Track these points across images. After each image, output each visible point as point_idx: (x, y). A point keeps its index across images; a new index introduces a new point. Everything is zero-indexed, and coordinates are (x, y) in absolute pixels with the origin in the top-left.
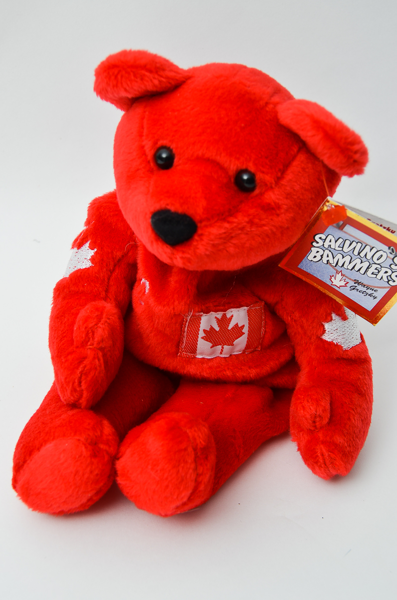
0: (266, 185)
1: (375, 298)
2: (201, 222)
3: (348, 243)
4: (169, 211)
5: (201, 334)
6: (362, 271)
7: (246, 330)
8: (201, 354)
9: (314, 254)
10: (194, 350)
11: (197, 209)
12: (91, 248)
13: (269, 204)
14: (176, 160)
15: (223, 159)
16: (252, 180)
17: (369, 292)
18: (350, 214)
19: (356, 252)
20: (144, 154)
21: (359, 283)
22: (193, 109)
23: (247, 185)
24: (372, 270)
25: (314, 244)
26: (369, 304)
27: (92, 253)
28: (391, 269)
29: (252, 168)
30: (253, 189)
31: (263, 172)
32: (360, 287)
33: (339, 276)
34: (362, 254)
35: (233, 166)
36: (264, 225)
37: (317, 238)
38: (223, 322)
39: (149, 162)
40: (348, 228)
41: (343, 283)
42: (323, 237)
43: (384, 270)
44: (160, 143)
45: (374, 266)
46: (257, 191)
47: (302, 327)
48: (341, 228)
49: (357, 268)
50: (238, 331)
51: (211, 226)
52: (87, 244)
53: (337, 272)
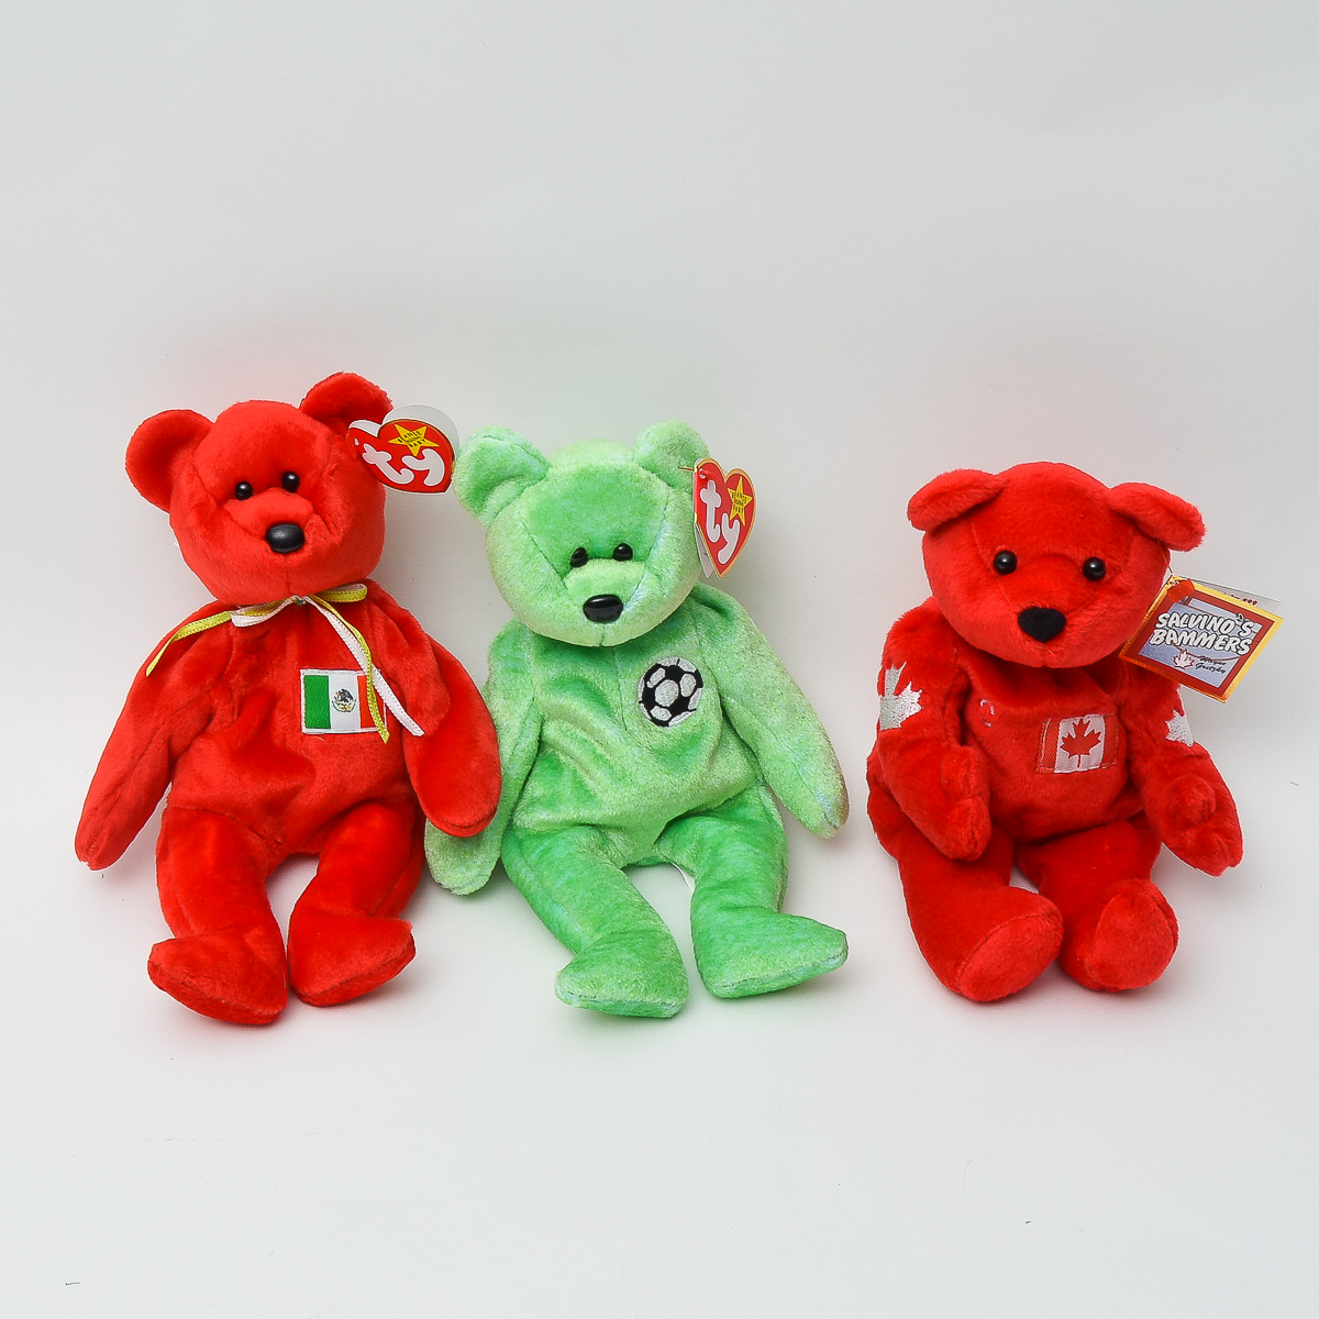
0: (1115, 570)
1: (1224, 671)
2: (1068, 613)
3: (1193, 617)
4: (1035, 608)
5: (1060, 743)
6: (1209, 646)
7: (1102, 738)
8: (1059, 768)
9: (1157, 637)
10: (1052, 764)
11: (1061, 601)
12: (914, 689)
13: (1120, 588)
14: (1019, 562)
15: (1070, 551)
16: (1101, 566)
17: (1217, 666)
18: (1198, 587)
19: (1202, 626)
20: (982, 562)
21: (1204, 659)
22: (1026, 509)
23: (1096, 574)
24: (1220, 642)
25: (1158, 625)
26: (1216, 680)
27: (917, 695)
28: (1239, 637)
29: (1100, 555)
30: (1103, 575)
31: (1111, 557)
32: (1207, 664)
33: (1184, 656)
34: (1209, 627)
35: (1080, 556)
36: (1119, 610)
37: (1160, 618)
38: (1080, 728)
39: (989, 570)
40: (1194, 602)
41: (1188, 662)
42: (1167, 615)
43: (1232, 639)
44: (999, 548)
45: (1222, 637)
46: (1107, 577)
47: (1147, 730)
48: (1186, 603)
49: (1202, 644)
50: (1094, 738)
51: (1078, 616)
52: (909, 687)
53: (1182, 652)
